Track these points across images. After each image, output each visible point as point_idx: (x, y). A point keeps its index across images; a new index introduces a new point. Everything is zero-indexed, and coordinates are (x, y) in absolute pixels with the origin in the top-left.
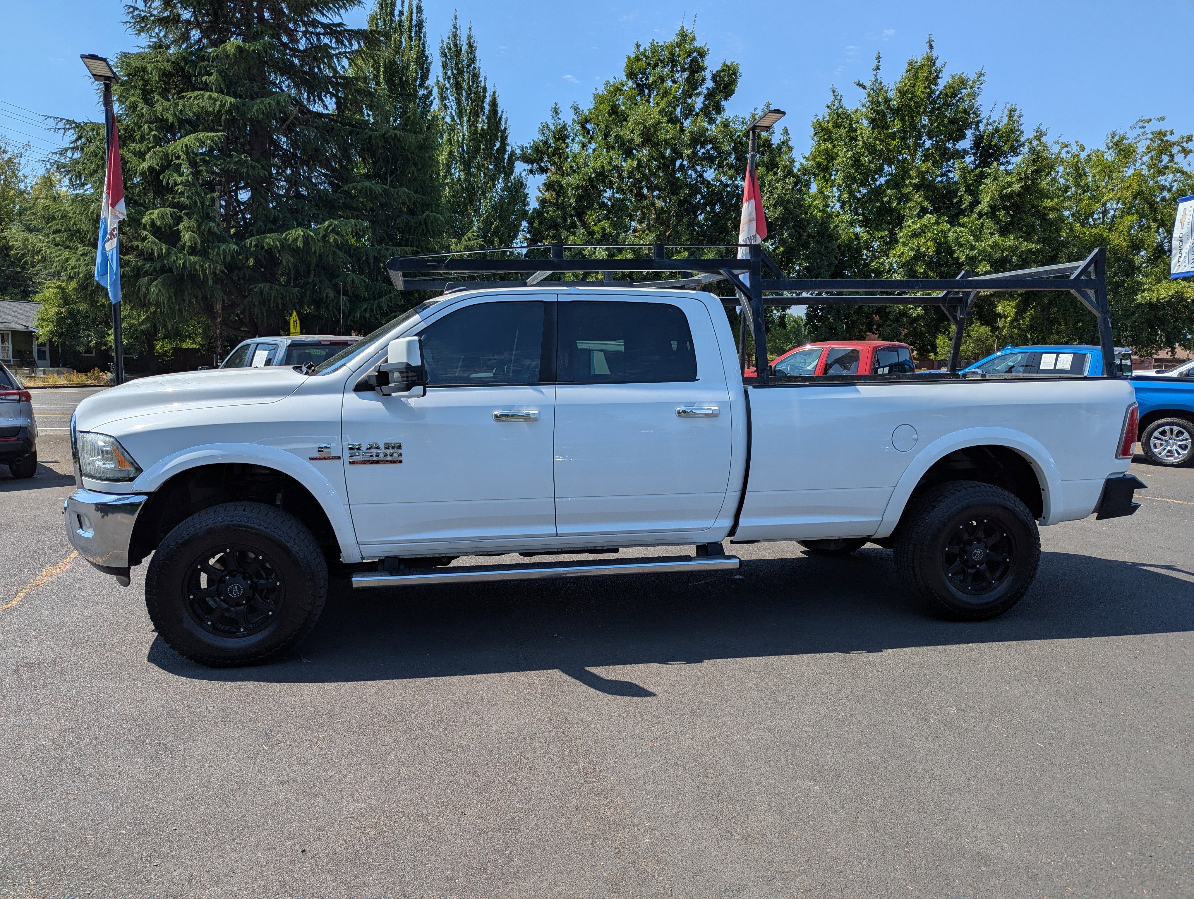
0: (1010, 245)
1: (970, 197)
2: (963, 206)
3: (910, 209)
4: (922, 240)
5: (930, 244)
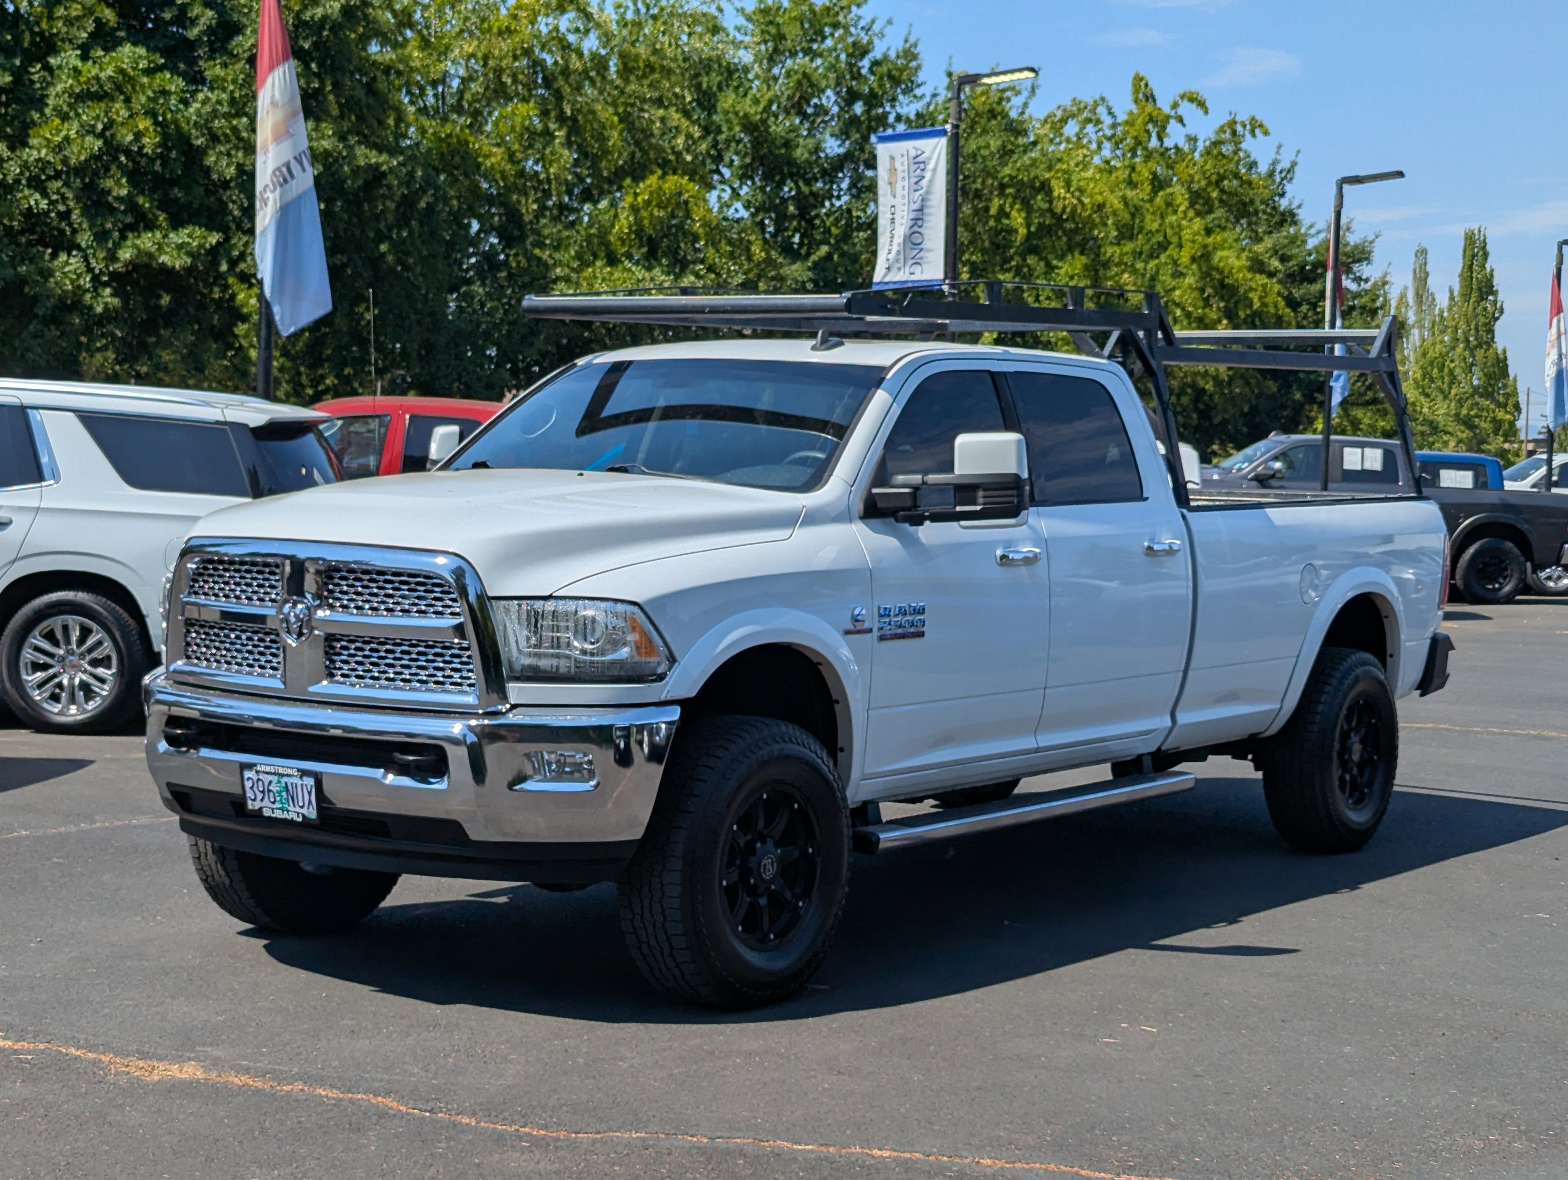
0: (326, 150)
1: (210, 13)
2: (193, 33)
3: (69, 22)
4: (120, 111)
5: (144, 124)
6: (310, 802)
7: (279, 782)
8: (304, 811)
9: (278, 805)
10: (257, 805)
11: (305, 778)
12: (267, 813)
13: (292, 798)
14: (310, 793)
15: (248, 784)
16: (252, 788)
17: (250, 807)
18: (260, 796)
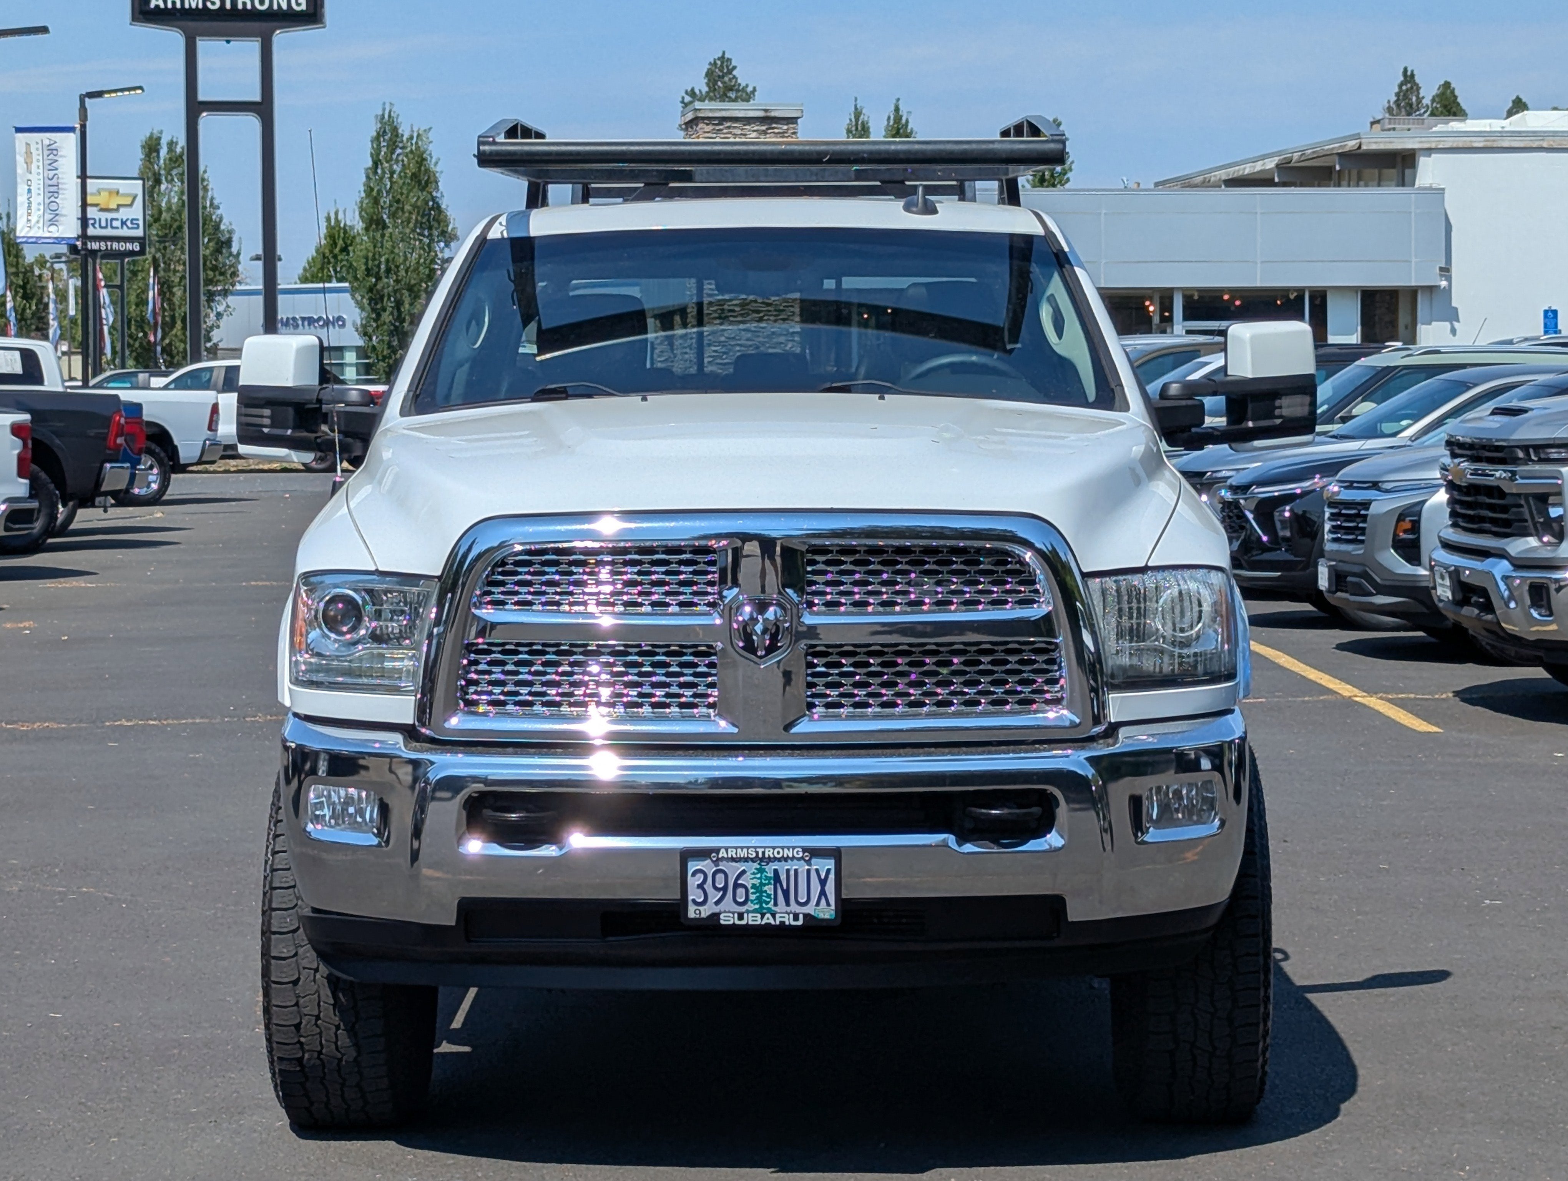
6: (823, 893)
7: (761, 871)
8: (810, 909)
9: (750, 906)
10: (705, 912)
11: (814, 861)
12: (726, 920)
13: (786, 894)
14: (823, 883)
15: (693, 882)
16: (701, 886)
17: (691, 914)
18: (714, 896)
